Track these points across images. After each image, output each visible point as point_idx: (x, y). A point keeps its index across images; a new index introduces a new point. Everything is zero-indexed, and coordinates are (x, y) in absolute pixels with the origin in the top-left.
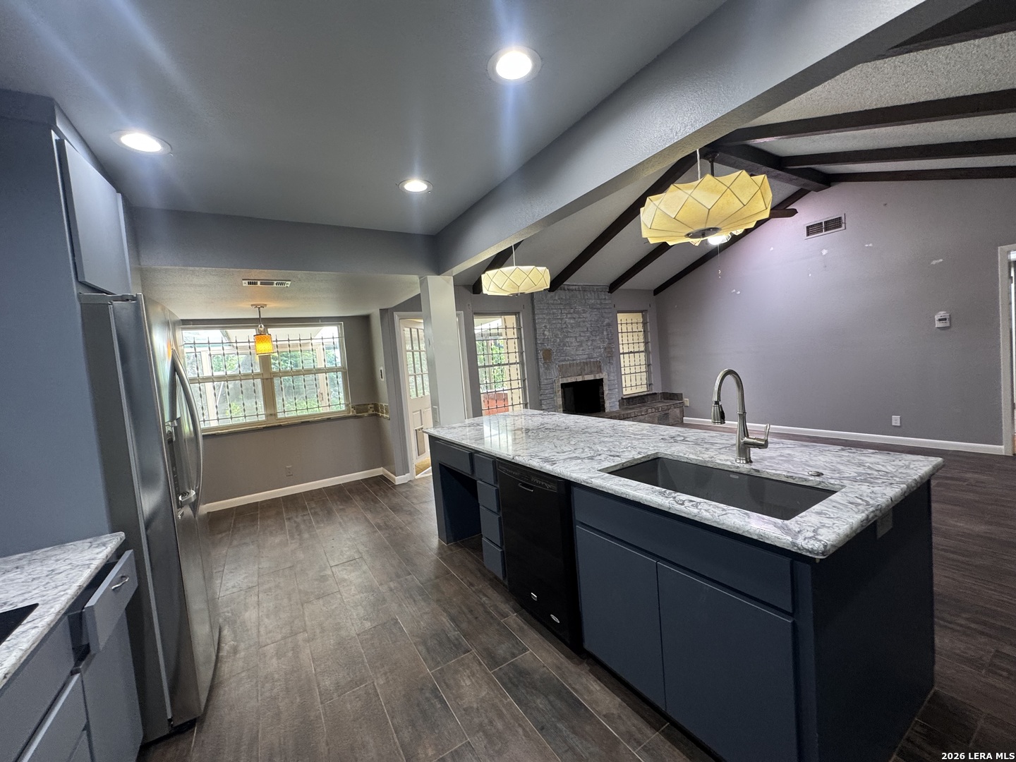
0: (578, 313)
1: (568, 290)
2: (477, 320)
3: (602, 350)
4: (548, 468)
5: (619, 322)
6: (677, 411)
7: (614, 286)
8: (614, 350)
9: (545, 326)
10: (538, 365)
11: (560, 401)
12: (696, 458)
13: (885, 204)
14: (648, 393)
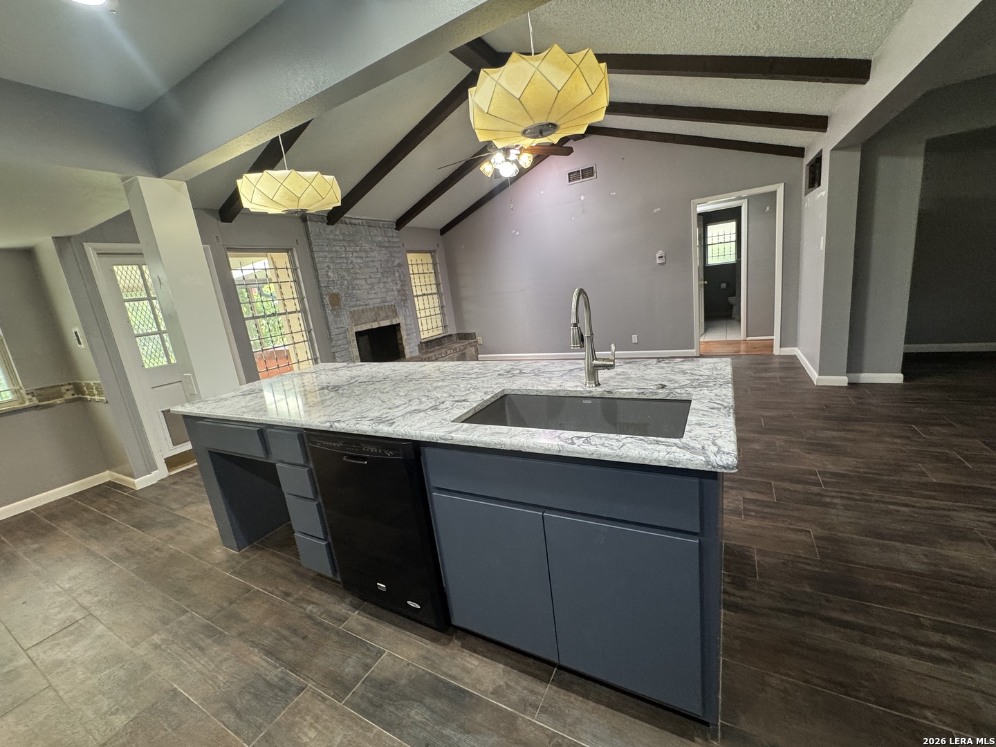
0: (366, 251)
1: (351, 224)
2: (234, 261)
3: (396, 292)
4: (385, 430)
5: (410, 263)
6: (473, 349)
7: (401, 222)
8: (407, 292)
9: (328, 267)
10: (325, 313)
11: (356, 352)
12: (546, 389)
13: (623, 159)
14: (445, 335)
